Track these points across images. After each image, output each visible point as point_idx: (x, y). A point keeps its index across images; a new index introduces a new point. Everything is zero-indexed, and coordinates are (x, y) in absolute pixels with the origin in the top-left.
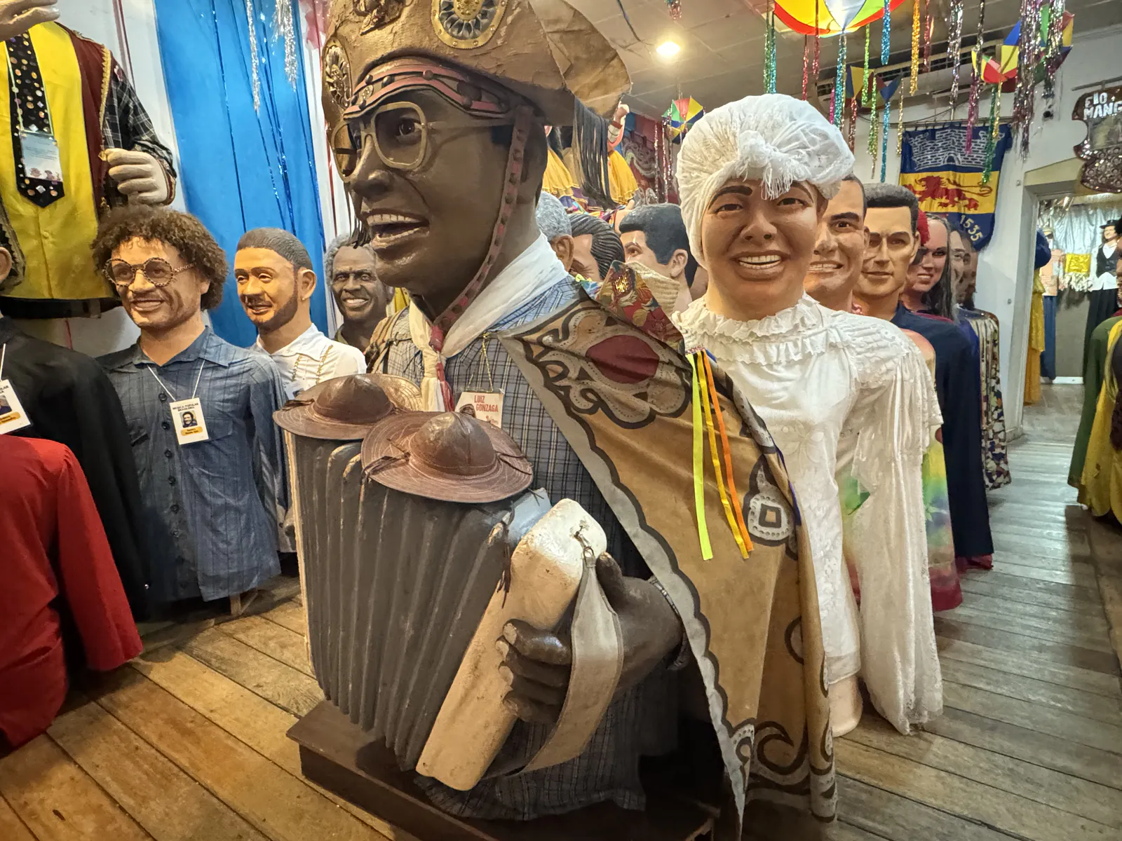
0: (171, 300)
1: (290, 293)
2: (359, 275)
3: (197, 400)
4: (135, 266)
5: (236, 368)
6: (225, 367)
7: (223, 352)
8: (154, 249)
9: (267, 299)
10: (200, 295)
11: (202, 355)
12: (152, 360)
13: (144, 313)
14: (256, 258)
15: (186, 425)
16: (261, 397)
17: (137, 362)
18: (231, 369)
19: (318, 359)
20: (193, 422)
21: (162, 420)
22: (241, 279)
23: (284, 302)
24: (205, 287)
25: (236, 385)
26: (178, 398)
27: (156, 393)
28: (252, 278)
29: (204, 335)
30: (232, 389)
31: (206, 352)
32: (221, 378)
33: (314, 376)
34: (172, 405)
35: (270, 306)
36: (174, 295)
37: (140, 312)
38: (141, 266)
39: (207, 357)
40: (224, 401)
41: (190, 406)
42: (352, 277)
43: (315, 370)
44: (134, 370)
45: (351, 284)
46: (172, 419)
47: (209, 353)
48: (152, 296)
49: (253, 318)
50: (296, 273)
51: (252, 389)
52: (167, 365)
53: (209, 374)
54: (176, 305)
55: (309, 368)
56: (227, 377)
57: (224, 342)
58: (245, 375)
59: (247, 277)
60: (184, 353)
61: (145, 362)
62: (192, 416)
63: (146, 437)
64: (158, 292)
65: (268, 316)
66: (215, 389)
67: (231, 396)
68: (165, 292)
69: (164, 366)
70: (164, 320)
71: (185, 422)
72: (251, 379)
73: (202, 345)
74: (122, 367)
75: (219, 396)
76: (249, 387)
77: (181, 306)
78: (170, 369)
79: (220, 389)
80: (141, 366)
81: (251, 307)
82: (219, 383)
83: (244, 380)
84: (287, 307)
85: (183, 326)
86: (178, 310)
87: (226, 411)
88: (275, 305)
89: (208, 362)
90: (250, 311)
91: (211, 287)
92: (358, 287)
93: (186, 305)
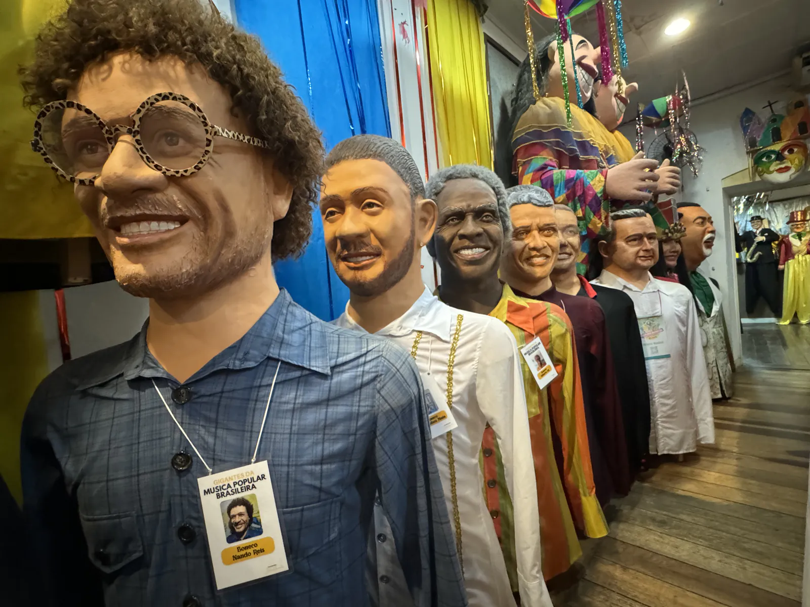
0: (204, 217)
1: (407, 234)
2: (479, 214)
3: (262, 467)
4: (113, 122)
5: (346, 376)
6: (324, 376)
7: (315, 341)
8: (165, 78)
9: (375, 242)
10: (271, 220)
11: (274, 352)
12: (165, 368)
13: (133, 251)
14: (358, 175)
15: (234, 536)
16: (397, 438)
17: (132, 374)
18: (336, 379)
19: (448, 339)
20: (253, 527)
21: (178, 520)
22: (332, 213)
23: (399, 247)
24: (283, 206)
25: (349, 417)
26: (219, 464)
27: (168, 450)
28: (350, 210)
29: (278, 305)
30: (340, 429)
31: (282, 342)
32: (317, 404)
33: (446, 368)
34: (204, 483)
35: (378, 254)
36: (213, 204)
37: (127, 250)
38: (130, 121)
39: (286, 354)
40: (322, 461)
41: (248, 484)
42: (470, 218)
43: (445, 357)
44: (125, 393)
45: (470, 226)
46: (201, 519)
47: (289, 345)
48: (155, 204)
49: (349, 275)
50: (413, 203)
51: (382, 423)
52: (197, 380)
53: (290, 395)
54: (217, 230)
55: (435, 355)
56: (327, 401)
57: (315, 318)
58: (366, 391)
59: (342, 209)
60: (234, 348)
61: (147, 373)
62: (250, 509)
63: (141, 563)
64: (174, 194)
65: (374, 271)
66: (302, 433)
67: (338, 446)
68: (192, 195)
69: (187, 385)
70: (187, 268)
71: (232, 526)
72: (378, 400)
73: (274, 327)
74: (102, 386)
75: (313, 449)
76: (374, 421)
77: (229, 233)
78: (204, 389)
79: (315, 430)
80: (140, 383)
81: (345, 259)
82: (312, 417)
83: (363, 404)
84: (402, 256)
85: (235, 287)
86: (222, 245)
87: (326, 484)
88: (386, 252)
89: (288, 366)
90: (343, 265)
91: (292, 210)
92: (480, 230)
93: (241, 235)
